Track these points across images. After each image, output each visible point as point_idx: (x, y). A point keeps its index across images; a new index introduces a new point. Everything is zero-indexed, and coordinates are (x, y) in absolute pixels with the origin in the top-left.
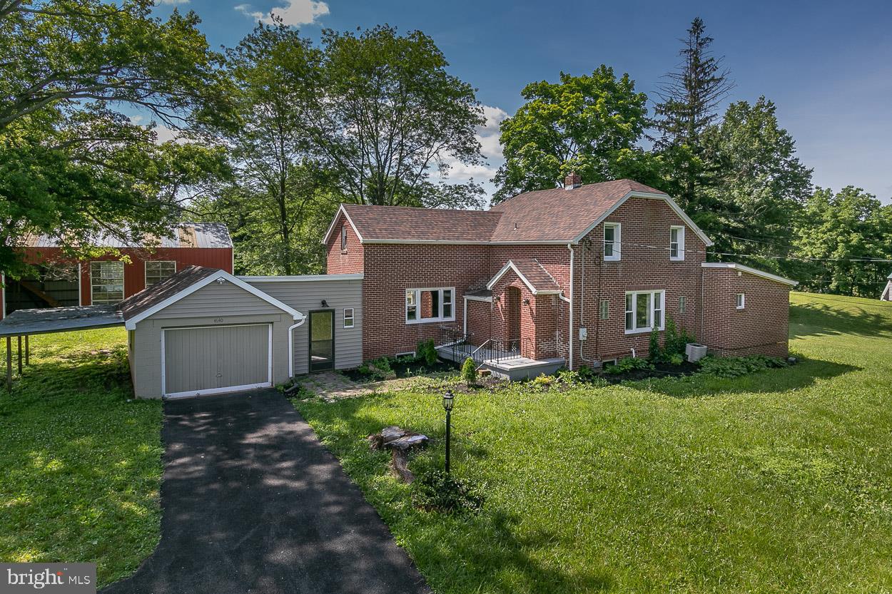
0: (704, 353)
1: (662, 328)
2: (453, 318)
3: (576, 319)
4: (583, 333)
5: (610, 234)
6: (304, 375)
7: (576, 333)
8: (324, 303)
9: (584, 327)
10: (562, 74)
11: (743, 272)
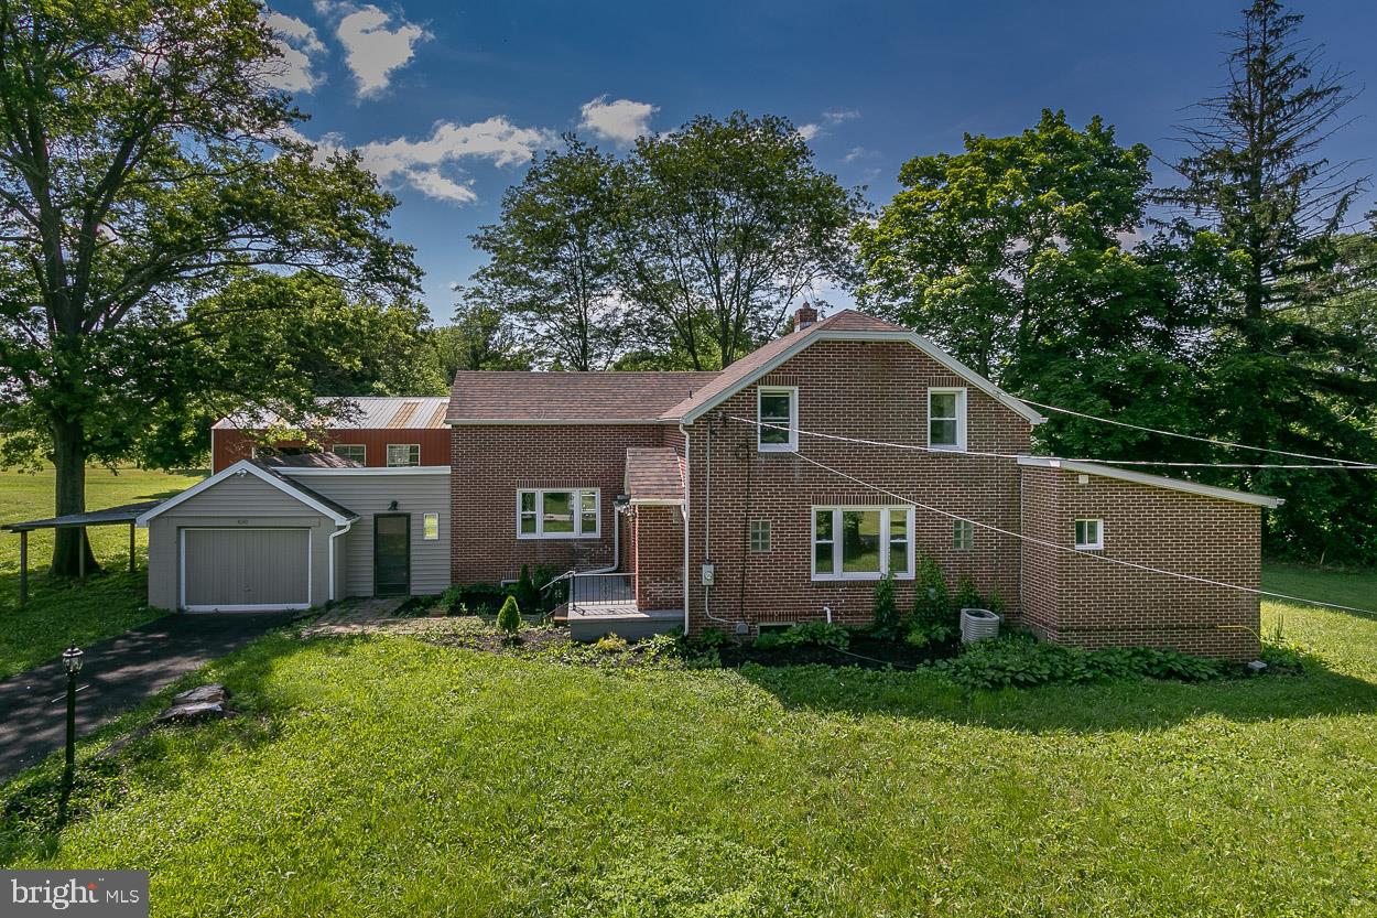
0: (991, 631)
1: (910, 574)
2: (597, 535)
3: (697, 549)
4: (708, 572)
5: (775, 406)
6: (368, 597)
7: (696, 573)
8: (395, 504)
9: (710, 562)
10: (967, 137)
11: (1092, 477)
